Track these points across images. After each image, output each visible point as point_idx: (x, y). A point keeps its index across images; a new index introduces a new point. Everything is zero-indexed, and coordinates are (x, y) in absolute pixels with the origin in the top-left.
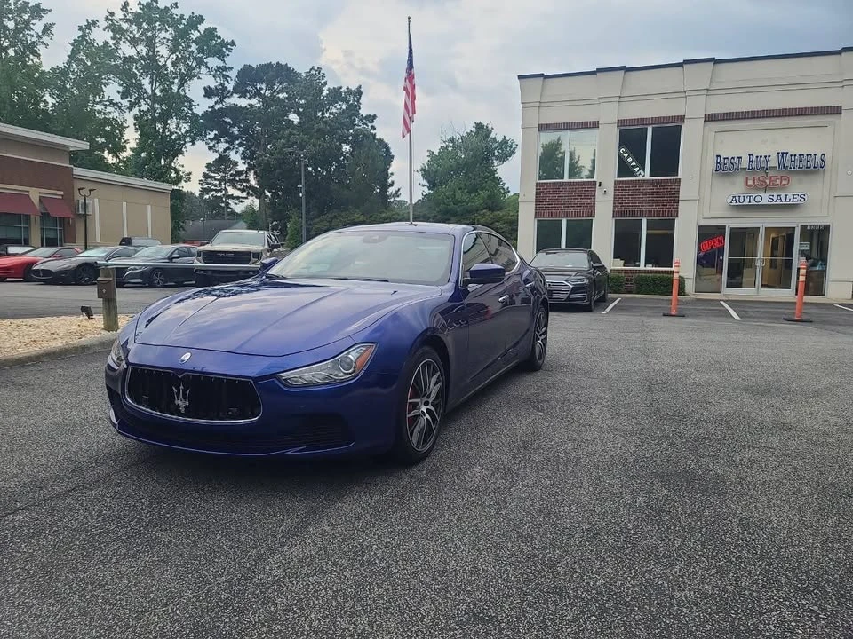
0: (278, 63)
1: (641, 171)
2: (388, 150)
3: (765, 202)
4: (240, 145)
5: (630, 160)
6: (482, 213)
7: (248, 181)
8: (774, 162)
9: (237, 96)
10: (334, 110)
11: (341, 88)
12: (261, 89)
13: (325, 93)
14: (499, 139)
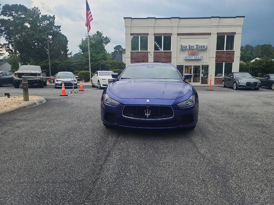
0: (20, 5)
1: (161, 49)
2: (66, 38)
3: (193, 59)
4: (5, 34)
5: (158, 45)
6: (101, 61)
7: (9, 47)
8: (195, 48)
9: (3, 15)
10: (44, 23)
11: (47, 15)
12: (13, 13)
13: (40, 16)
14: (105, 37)
